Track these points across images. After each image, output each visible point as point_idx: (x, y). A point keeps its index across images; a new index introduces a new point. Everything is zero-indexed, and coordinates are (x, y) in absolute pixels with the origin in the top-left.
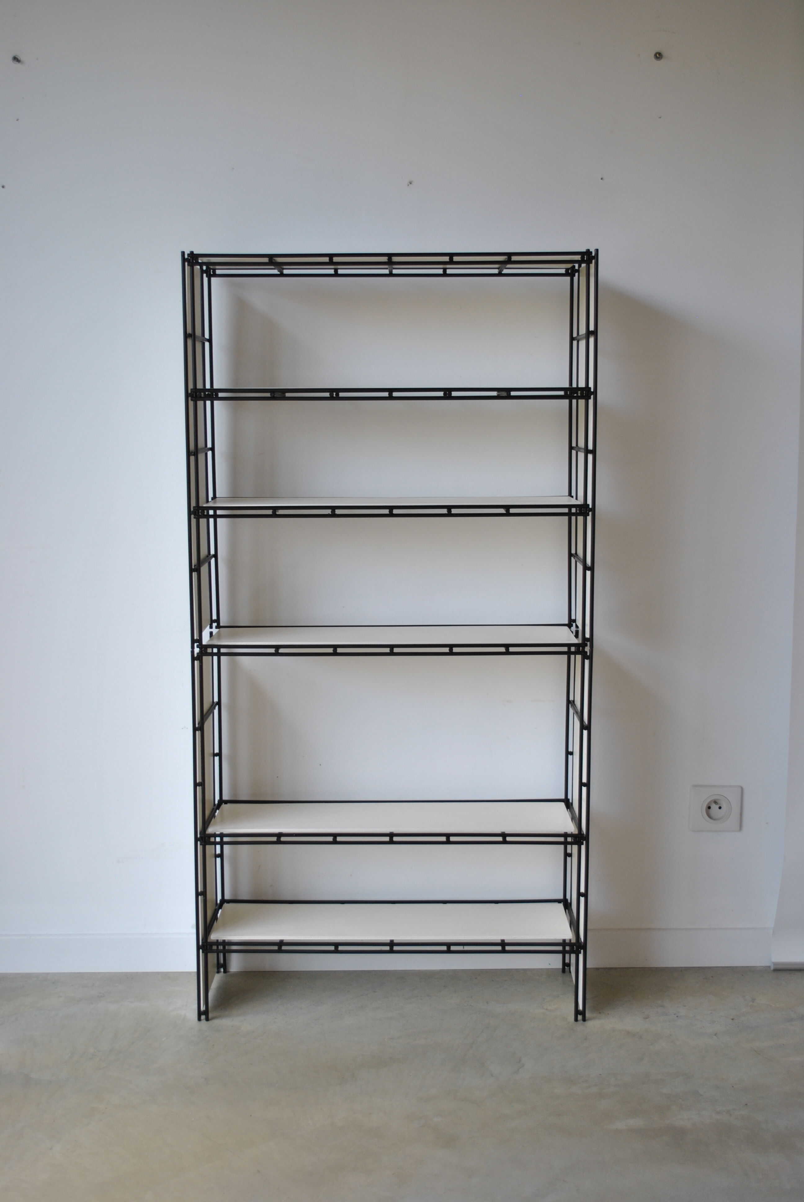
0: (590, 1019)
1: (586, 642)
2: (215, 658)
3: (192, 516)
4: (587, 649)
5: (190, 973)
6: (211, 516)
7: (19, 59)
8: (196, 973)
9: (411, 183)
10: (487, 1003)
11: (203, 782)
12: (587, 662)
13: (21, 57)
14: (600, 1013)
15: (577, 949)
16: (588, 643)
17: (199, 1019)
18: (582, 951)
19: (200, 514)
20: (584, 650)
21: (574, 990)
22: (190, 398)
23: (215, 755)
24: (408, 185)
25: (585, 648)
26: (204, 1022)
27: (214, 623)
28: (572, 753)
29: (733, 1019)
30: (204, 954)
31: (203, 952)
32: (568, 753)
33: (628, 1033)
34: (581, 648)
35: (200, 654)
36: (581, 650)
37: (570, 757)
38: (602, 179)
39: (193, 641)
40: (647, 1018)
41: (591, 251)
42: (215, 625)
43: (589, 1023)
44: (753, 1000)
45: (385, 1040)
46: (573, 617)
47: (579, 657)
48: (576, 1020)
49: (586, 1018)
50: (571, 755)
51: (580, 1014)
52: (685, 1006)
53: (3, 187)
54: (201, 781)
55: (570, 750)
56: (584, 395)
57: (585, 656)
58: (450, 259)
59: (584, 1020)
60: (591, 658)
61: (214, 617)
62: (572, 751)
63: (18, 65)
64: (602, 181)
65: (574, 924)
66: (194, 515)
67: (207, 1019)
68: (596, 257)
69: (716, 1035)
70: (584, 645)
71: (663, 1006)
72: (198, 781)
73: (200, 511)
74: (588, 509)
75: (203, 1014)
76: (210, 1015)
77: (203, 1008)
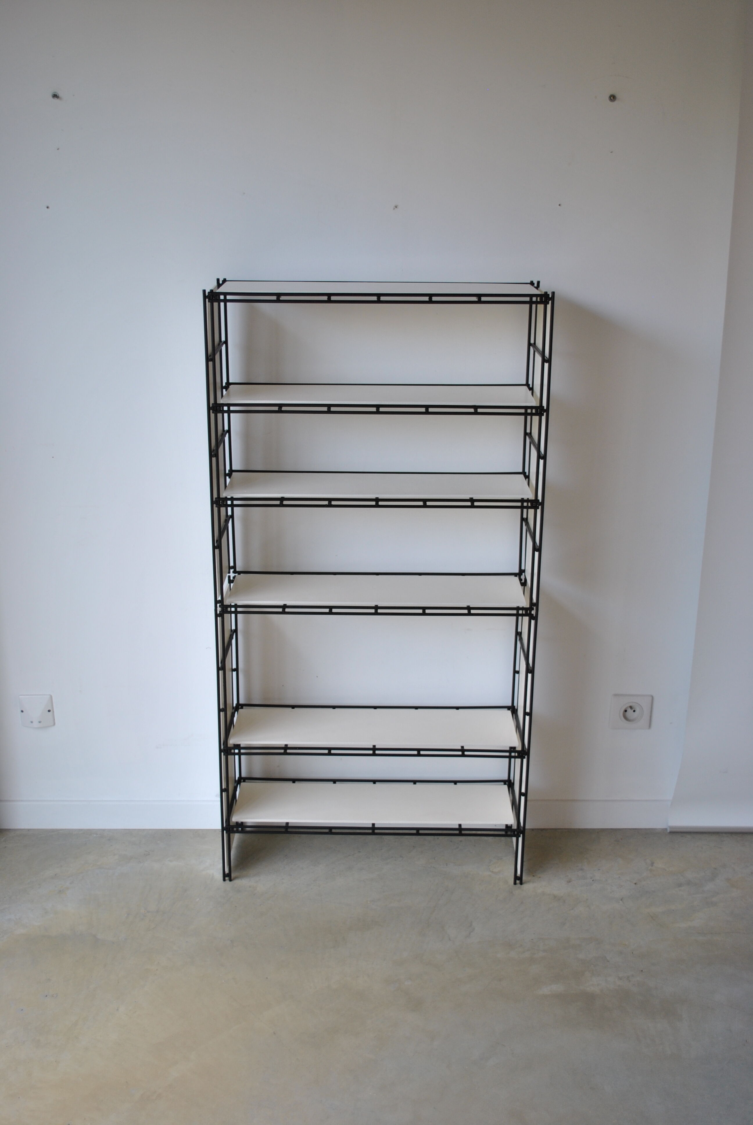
0: (526, 882)
1: (533, 607)
2: (233, 615)
3: (215, 505)
4: (533, 612)
5: (215, 830)
6: (229, 506)
7: (58, 95)
8: (221, 830)
9: (396, 207)
10: (447, 865)
11: (225, 709)
12: (533, 622)
13: (60, 94)
14: (534, 876)
15: (518, 834)
16: (535, 608)
17: (224, 880)
18: (521, 835)
19: (221, 504)
20: (531, 613)
21: (514, 855)
22: (211, 411)
23: (233, 670)
24: (394, 209)
25: (531, 611)
26: (228, 882)
27: (232, 569)
28: (518, 672)
29: (635, 884)
30: (227, 834)
31: (226, 833)
32: (516, 672)
33: (555, 897)
34: (528, 611)
35: (222, 612)
36: (528, 613)
37: (517, 675)
38: (560, 205)
39: (216, 602)
40: (569, 881)
41: (548, 293)
42: (232, 571)
43: (525, 886)
44: (652, 864)
45: (368, 902)
46: (523, 568)
47: (526, 619)
48: (515, 883)
49: (523, 881)
50: (517, 673)
51: (518, 879)
52: (599, 870)
53: (48, 207)
54: (223, 707)
55: (517, 669)
56: (539, 412)
57: (532, 617)
58: (429, 299)
59: (521, 883)
60: (536, 618)
61: (232, 564)
62: (518, 670)
63: (56, 100)
64: (559, 206)
65: (515, 806)
66: (216, 505)
67: (230, 880)
68: (553, 299)
69: (622, 900)
70: (531, 609)
71: (582, 870)
72: (221, 708)
73: (221, 501)
74: (538, 503)
75: (227, 876)
76: (233, 875)
77: (227, 871)
